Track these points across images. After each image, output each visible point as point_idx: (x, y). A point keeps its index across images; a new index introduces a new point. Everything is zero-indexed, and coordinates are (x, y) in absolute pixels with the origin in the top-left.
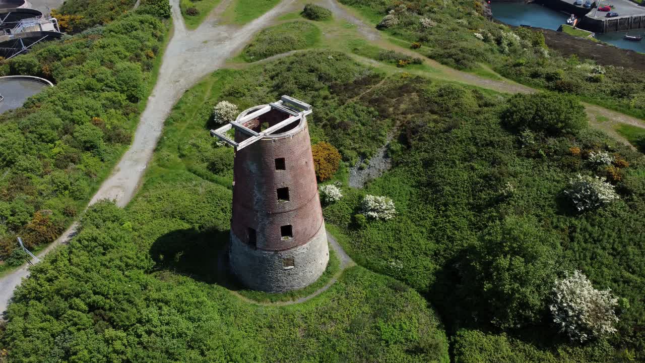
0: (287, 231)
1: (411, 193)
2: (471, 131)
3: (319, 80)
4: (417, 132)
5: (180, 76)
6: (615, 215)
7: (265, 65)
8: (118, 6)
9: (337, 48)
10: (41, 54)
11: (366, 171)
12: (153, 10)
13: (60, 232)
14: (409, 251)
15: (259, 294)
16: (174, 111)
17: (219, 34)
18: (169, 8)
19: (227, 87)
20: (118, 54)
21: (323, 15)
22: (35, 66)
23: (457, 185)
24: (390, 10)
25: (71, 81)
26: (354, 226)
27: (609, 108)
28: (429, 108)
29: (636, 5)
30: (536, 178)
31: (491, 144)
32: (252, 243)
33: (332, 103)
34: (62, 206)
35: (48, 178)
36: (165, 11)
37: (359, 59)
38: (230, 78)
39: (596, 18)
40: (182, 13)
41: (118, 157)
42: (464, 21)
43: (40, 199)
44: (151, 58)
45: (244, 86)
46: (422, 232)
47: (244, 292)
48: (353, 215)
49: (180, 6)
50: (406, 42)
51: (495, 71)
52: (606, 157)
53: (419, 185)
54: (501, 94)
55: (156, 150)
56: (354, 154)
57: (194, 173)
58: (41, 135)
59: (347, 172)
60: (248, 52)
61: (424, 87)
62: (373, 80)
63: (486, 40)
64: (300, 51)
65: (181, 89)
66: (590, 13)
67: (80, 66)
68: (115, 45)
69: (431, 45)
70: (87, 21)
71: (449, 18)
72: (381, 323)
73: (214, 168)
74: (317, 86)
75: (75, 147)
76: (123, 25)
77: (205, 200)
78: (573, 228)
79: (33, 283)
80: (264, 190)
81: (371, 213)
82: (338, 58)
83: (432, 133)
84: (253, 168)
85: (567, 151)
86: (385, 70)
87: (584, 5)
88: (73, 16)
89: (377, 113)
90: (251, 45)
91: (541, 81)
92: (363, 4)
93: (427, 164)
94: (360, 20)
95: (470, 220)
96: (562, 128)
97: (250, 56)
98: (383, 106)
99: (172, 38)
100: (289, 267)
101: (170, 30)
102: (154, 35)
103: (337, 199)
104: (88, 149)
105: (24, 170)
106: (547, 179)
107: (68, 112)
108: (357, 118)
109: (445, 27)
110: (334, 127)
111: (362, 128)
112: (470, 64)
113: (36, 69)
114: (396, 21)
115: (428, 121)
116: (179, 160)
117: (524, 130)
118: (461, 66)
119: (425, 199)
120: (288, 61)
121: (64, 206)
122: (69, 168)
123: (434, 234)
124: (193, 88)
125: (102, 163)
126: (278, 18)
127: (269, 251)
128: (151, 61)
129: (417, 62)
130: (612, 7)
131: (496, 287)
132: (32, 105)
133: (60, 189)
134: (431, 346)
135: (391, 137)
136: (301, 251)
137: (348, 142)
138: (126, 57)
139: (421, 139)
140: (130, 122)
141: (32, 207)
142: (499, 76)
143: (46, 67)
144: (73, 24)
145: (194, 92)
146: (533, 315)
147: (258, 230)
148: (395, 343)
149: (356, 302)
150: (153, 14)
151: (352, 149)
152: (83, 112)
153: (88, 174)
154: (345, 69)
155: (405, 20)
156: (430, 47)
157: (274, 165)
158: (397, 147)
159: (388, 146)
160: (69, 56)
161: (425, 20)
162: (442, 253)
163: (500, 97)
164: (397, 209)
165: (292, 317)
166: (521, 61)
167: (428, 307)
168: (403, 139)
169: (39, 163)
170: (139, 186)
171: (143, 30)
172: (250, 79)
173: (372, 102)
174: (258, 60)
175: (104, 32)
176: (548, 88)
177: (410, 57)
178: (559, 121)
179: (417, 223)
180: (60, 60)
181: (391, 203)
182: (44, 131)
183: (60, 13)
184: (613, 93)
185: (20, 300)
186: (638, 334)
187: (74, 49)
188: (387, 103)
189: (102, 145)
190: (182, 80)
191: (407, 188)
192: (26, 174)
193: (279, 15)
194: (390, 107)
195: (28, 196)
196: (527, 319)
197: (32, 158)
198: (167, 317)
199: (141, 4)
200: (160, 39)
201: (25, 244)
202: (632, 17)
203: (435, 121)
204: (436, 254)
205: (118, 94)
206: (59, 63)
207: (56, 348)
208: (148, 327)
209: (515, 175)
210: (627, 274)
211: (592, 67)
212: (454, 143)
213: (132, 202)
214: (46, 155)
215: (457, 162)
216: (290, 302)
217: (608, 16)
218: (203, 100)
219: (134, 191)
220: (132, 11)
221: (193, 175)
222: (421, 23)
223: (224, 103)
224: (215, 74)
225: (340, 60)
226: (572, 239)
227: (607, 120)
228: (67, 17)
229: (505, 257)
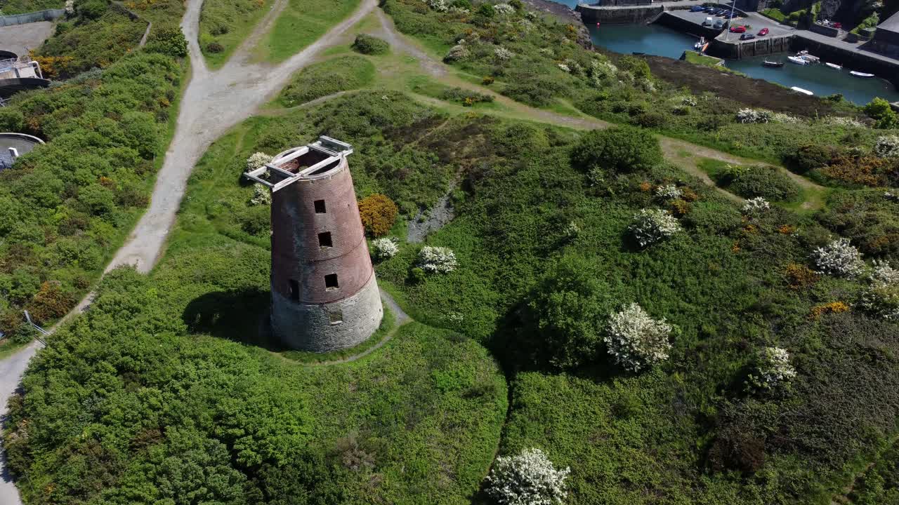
0: (332, 281)
1: (475, 244)
2: (539, 172)
3: (371, 124)
4: (482, 176)
5: (204, 126)
6: (677, 248)
7: (307, 110)
8: (118, 43)
9: (393, 87)
10: (26, 106)
11: (427, 223)
12: (166, 47)
13: (72, 304)
14: (469, 303)
15: (304, 355)
16: (198, 168)
17: (250, 74)
18: (186, 44)
19: (263, 137)
20: (125, 103)
21: (378, 48)
22: (19, 120)
23: (522, 230)
24: (459, 39)
25: (69, 136)
26: (412, 280)
27: (694, 142)
28: (496, 150)
29: (777, 24)
30: (603, 217)
31: (559, 184)
32: (295, 297)
33: (387, 149)
34: (71, 277)
35: (53, 246)
36: (180, 48)
37: (419, 98)
38: (266, 127)
39: (727, 41)
40: (202, 50)
41: (133, 222)
42: (550, 51)
43: (45, 269)
44: (166, 106)
45: (283, 135)
46: (485, 283)
47: (289, 353)
48: (409, 270)
49: (199, 42)
50: (477, 77)
51: (576, 107)
52: (674, 191)
53: (483, 233)
54: (578, 133)
55: (178, 212)
56: (413, 205)
57: (227, 235)
58: (39, 199)
59: (405, 226)
60: (286, 95)
61: (491, 127)
62: (434, 121)
63: (573, 71)
64: (350, 92)
65: (205, 142)
66: (721, 36)
67: (79, 118)
68: (120, 92)
69: (506, 79)
70: (77, 63)
71: (531, 46)
72: (436, 372)
73: (250, 228)
74: (369, 130)
75: (82, 212)
76: (128, 67)
77: (241, 262)
78: (636, 264)
79: (52, 352)
80: (304, 235)
81: (428, 266)
82: (394, 98)
83: (498, 177)
84: (291, 212)
85: (636, 187)
86: (449, 111)
87: (714, 26)
88: (58, 59)
89: (437, 158)
90: (290, 87)
91: (624, 116)
92: (427, 33)
93: (492, 210)
94: (423, 52)
95: (535, 266)
96: (633, 163)
97: (290, 99)
98: (445, 150)
99: (189, 81)
100: (337, 322)
101: (188, 72)
102: (168, 79)
103: (392, 254)
104: (97, 213)
105: (23, 238)
106: (614, 217)
107: (70, 172)
108: (415, 165)
109: (525, 58)
110: (389, 177)
111: (422, 176)
112: (547, 100)
113: (20, 124)
114: (466, 53)
115: (494, 164)
116: (208, 222)
117: (592, 168)
118: (537, 103)
119: (490, 249)
120: (335, 104)
121: (73, 276)
122: (76, 235)
123: (499, 283)
124: (220, 140)
125: (114, 229)
126: (323, 53)
127: (314, 304)
128: (165, 110)
129: (487, 100)
130: (747, 27)
131: (551, 323)
132: (23, 166)
133: (69, 258)
134: (486, 388)
135: (454, 185)
136: (348, 304)
137: (405, 192)
138: (134, 105)
139: (485, 185)
140: (145, 183)
141: (38, 278)
142: (579, 112)
143: (33, 122)
144: (58, 67)
145: (221, 144)
146: (589, 350)
147: (300, 281)
148: (451, 390)
149: (410, 356)
150: (166, 53)
151: (410, 200)
152: (87, 171)
153: (100, 242)
154: (403, 111)
155: (476, 51)
156: (505, 82)
157: (313, 208)
158: (460, 194)
159: (450, 195)
160: (63, 106)
161: (501, 51)
162: (505, 302)
163: (576, 135)
164: (458, 261)
165: (341, 373)
166: (603, 95)
167: (488, 355)
168: (466, 186)
169: (40, 230)
170: (161, 252)
171: (153, 73)
172: (290, 127)
173: (432, 146)
174: (299, 104)
175: (104, 76)
176: (631, 123)
177: (478, 95)
178: (629, 155)
179: (480, 274)
180: (51, 112)
181: (452, 254)
182: (42, 194)
183: (40, 54)
184: (700, 126)
185: (36, 372)
186: (689, 358)
187: (69, 99)
188: (449, 146)
189: (114, 209)
190: (206, 131)
191: (470, 238)
192: (25, 244)
193: (325, 48)
194: (452, 151)
195: (32, 267)
196: (584, 355)
197: (32, 224)
198: (205, 371)
199: (148, 41)
200: (176, 83)
201: (32, 318)
202: (771, 40)
203: (502, 164)
204: (499, 304)
205: (129, 149)
206: (51, 116)
207: (84, 413)
208: (184, 381)
209: (581, 215)
210: (683, 304)
211: (683, 99)
212: (520, 186)
213: (154, 270)
214: (47, 221)
215: (523, 206)
216: (341, 361)
217: (742, 38)
218: (233, 153)
219: (156, 258)
220: (137, 49)
221: (225, 238)
222: (496, 55)
223: (259, 155)
224: (247, 123)
225: (396, 100)
226: (634, 276)
227: (689, 155)
228: (50, 59)
229: (559, 292)
